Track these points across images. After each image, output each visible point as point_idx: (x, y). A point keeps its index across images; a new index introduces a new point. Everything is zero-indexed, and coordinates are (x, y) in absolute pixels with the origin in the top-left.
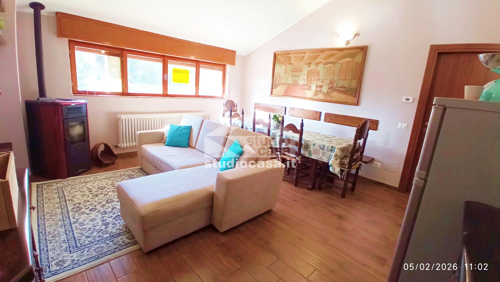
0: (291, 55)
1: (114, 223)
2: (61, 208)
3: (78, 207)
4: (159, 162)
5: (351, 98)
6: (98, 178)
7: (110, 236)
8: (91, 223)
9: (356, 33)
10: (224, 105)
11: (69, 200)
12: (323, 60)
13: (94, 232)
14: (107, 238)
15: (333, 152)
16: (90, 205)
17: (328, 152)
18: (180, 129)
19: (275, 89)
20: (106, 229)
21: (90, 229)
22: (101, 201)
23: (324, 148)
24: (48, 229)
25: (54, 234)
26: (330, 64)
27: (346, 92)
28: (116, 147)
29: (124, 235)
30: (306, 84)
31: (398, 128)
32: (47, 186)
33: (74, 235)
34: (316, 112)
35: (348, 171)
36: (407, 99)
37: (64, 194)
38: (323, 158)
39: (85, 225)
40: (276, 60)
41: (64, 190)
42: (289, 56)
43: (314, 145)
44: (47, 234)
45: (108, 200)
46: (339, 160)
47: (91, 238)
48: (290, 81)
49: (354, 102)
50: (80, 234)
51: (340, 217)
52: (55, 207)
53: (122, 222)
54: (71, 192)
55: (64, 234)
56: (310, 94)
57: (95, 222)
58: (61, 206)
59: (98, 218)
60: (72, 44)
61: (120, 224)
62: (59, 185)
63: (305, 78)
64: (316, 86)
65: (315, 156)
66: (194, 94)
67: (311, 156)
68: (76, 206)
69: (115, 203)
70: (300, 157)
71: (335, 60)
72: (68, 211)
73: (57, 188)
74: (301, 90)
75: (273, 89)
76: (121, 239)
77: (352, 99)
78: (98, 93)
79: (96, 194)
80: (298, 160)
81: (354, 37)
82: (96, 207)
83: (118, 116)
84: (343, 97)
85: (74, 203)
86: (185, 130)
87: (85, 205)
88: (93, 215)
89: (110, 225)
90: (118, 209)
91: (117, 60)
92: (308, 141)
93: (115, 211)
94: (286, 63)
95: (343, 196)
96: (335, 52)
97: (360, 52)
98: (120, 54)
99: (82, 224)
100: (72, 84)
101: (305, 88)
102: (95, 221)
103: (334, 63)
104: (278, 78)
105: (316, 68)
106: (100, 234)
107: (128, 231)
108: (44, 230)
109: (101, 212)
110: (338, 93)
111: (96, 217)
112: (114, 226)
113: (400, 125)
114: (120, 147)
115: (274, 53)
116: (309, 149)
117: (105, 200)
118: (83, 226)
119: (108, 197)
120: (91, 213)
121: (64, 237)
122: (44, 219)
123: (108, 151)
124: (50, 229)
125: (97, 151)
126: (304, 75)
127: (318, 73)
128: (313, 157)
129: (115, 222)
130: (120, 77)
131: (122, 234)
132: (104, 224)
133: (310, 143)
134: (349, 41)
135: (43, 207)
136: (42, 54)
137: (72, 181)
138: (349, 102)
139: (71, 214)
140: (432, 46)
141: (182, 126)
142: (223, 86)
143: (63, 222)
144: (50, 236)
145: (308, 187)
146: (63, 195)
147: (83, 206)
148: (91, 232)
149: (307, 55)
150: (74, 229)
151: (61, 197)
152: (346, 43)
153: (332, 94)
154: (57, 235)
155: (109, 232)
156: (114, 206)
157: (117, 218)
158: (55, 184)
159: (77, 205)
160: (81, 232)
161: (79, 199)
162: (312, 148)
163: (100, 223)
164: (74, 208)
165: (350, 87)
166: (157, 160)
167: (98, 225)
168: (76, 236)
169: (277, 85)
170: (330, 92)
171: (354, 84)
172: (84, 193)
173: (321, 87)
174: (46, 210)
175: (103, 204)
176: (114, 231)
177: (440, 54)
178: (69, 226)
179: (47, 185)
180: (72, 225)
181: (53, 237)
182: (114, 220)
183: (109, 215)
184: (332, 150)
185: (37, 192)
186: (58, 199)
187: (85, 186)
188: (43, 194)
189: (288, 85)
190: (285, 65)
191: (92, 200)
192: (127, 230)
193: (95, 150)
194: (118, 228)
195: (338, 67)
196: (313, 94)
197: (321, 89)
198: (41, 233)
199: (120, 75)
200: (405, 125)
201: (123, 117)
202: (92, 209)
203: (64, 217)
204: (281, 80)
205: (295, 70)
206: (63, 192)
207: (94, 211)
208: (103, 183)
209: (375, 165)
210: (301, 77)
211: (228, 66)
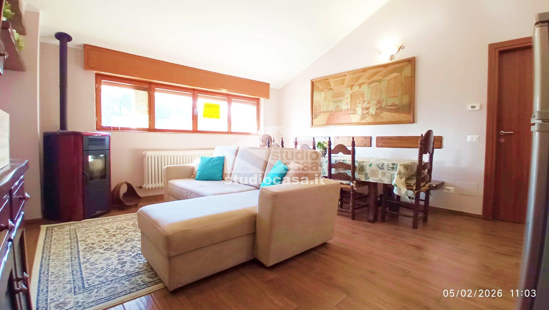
0: (330, 80)
1: (132, 262)
2: (71, 249)
3: (91, 247)
4: (189, 194)
5: (405, 115)
6: (118, 219)
7: (126, 275)
8: (105, 262)
9: (399, 46)
10: (260, 139)
11: (81, 241)
12: (367, 80)
13: (107, 272)
14: (122, 278)
15: (395, 170)
16: (106, 244)
17: (389, 171)
18: (212, 160)
19: (316, 119)
20: (123, 268)
21: (102, 268)
22: (119, 240)
23: (383, 167)
24: (51, 270)
25: (58, 275)
26: (375, 82)
27: (398, 110)
28: (140, 188)
29: (144, 273)
30: (351, 108)
31: (468, 141)
32: (58, 229)
33: (82, 276)
34: (365, 138)
35: (417, 192)
36: (473, 107)
37: (77, 236)
38: (383, 179)
39: (97, 264)
40: (314, 87)
41: (77, 231)
42: (328, 81)
43: (370, 165)
44: (50, 274)
45: (127, 239)
46: (404, 179)
47: (103, 278)
48: (332, 107)
49: (409, 120)
50: (89, 274)
51: (418, 248)
52: (64, 248)
53: (143, 260)
54: (85, 233)
55: (70, 274)
56: (356, 118)
57: (109, 262)
58: (71, 246)
59: (113, 257)
60: (99, 77)
61: (140, 263)
62: (72, 227)
63: (348, 102)
64: (362, 109)
65: (374, 178)
66: (226, 130)
67: (369, 180)
68: (89, 246)
69: (135, 242)
70: (355, 182)
71: (380, 78)
72: (78, 252)
73: (70, 229)
74: (345, 115)
75: (313, 119)
76: (141, 278)
77: (407, 117)
78: (122, 129)
79: (114, 235)
80: (352, 186)
81: (398, 52)
82: (112, 247)
83: (144, 153)
84: (396, 116)
85: (87, 243)
86: (217, 161)
87: (99, 245)
88: (108, 254)
89: (128, 264)
90: (139, 248)
91: (144, 95)
92: (363, 162)
93: (135, 250)
94: (325, 90)
95: (415, 226)
96: (379, 69)
97: (407, 65)
98: (148, 88)
99: (93, 264)
100: (97, 119)
101: (349, 113)
102: (109, 260)
103: (379, 81)
104: (318, 107)
105: (360, 90)
106: (115, 273)
107: (150, 268)
108: (47, 270)
109: (117, 251)
110: (388, 113)
111: (111, 257)
112: (133, 264)
113: (469, 138)
114: (145, 189)
115: (311, 81)
116: (364, 171)
117: (124, 240)
118: (95, 266)
119: (127, 237)
120: (105, 252)
121: (69, 277)
122: (49, 259)
123: (131, 192)
124: (54, 269)
125: (118, 192)
126: (347, 99)
127: (363, 95)
128: (371, 180)
129: (134, 260)
130: (147, 112)
131: (142, 272)
132: (120, 263)
133: (365, 164)
134: (393, 55)
135: (50, 248)
136: (66, 86)
137: (88, 223)
138: (403, 120)
139: (81, 254)
140: (491, 46)
141: (214, 158)
142: (258, 122)
143: (71, 262)
144: (53, 276)
145: (369, 219)
146: (75, 236)
147: (97, 246)
148: (103, 271)
149: (348, 78)
150: (83, 269)
151: (72, 238)
152: (390, 58)
153: (382, 115)
154: (62, 276)
155: (126, 271)
156: (135, 245)
157: (137, 256)
158: (67, 226)
159: (91, 245)
160: (91, 272)
161: (93, 239)
162: (368, 170)
163: (116, 262)
164: (86, 248)
165: (402, 104)
166: (186, 192)
167: (113, 264)
168: (84, 276)
169: (318, 114)
170: (379, 113)
171: (406, 100)
172: (100, 234)
173: (368, 109)
174: (53, 251)
175: (120, 243)
176: (132, 269)
177: (502, 53)
178: (78, 266)
179: (59, 227)
180: (82, 265)
181: (56, 277)
182: (132, 259)
183: (127, 254)
184: (394, 168)
185: (46, 234)
186: (69, 240)
187: (101, 227)
188: (52, 236)
189: (329, 113)
190: (325, 92)
191: (108, 240)
192: (148, 269)
193: (117, 190)
194: (138, 266)
195: (384, 84)
196: (360, 118)
197: (368, 111)
198: (43, 273)
199: (147, 110)
200: (475, 137)
201: (149, 154)
202: (107, 248)
203: (73, 257)
204: (321, 109)
205: (336, 95)
206: (76, 233)
207: (110, 250)
208: (123, 223)
209: (447, 191)
210: (344, 102)
211: (262, 100)
